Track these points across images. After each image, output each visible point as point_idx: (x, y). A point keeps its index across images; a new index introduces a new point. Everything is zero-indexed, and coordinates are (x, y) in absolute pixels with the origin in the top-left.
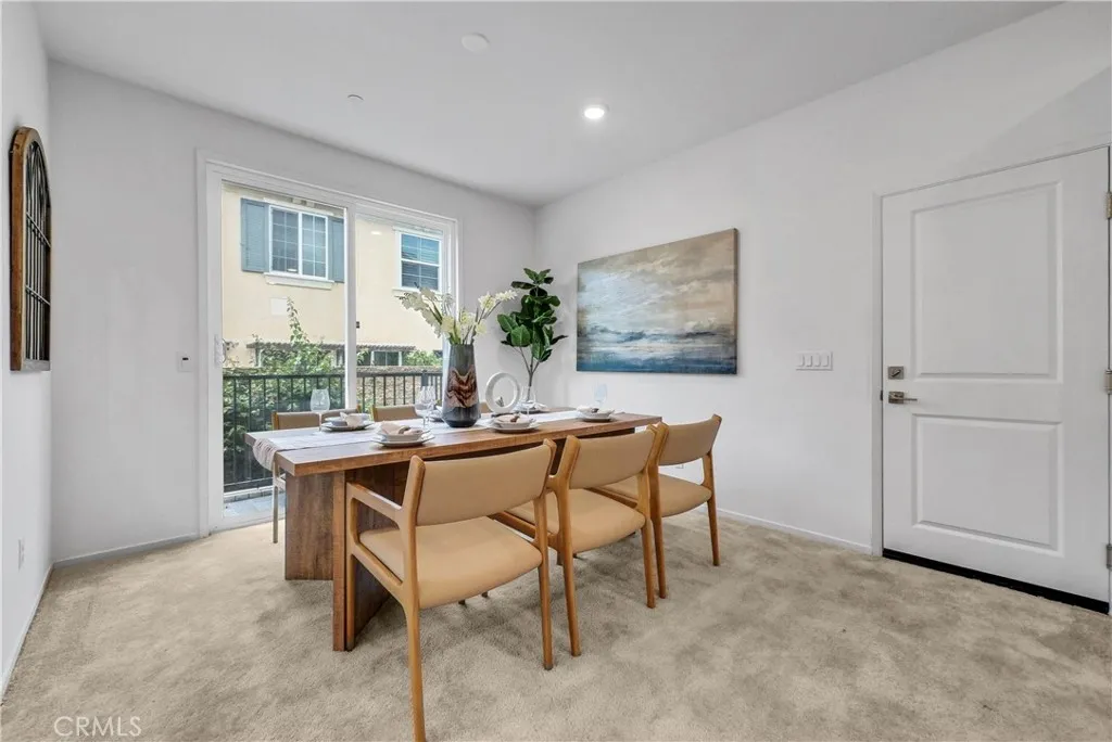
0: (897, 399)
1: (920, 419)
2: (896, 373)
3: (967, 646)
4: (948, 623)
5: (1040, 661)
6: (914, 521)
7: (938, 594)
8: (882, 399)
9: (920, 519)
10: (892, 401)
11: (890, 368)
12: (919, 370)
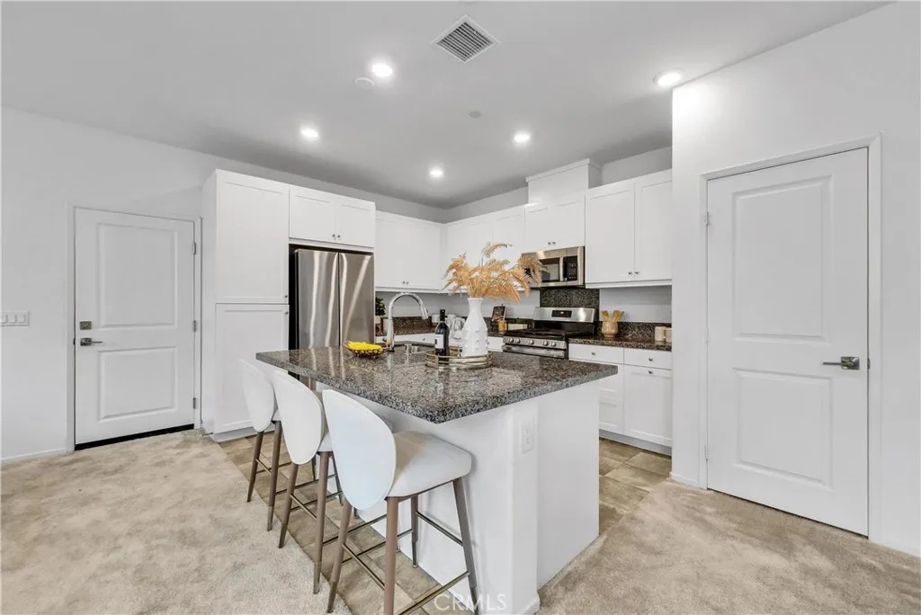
0: (87, 342)
1: (103, 354)
2: (86, 326)
3: (147, 464)
4: (133, 460)
5: (178, 454)
6: (99, 419)
7: (122, 453)
8: (74, 343)
9: (103, 415)
10: (83, 344)
11: (81, 323)
12: (103, 323)
